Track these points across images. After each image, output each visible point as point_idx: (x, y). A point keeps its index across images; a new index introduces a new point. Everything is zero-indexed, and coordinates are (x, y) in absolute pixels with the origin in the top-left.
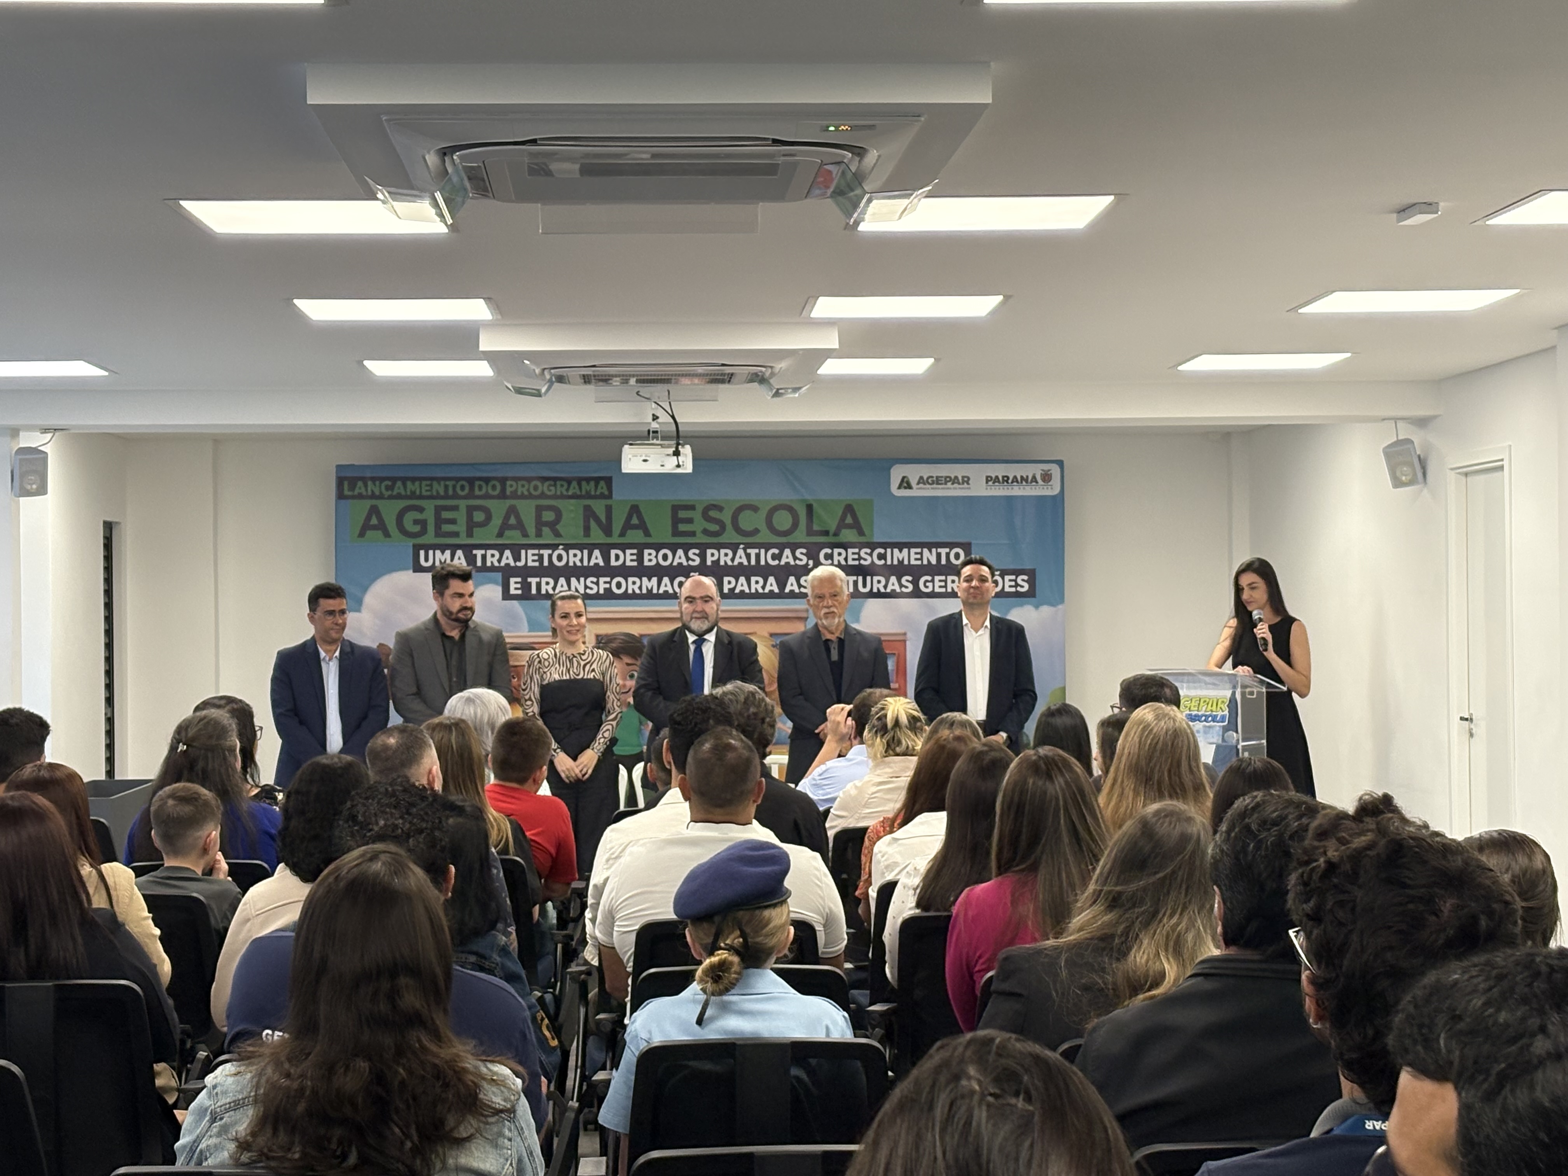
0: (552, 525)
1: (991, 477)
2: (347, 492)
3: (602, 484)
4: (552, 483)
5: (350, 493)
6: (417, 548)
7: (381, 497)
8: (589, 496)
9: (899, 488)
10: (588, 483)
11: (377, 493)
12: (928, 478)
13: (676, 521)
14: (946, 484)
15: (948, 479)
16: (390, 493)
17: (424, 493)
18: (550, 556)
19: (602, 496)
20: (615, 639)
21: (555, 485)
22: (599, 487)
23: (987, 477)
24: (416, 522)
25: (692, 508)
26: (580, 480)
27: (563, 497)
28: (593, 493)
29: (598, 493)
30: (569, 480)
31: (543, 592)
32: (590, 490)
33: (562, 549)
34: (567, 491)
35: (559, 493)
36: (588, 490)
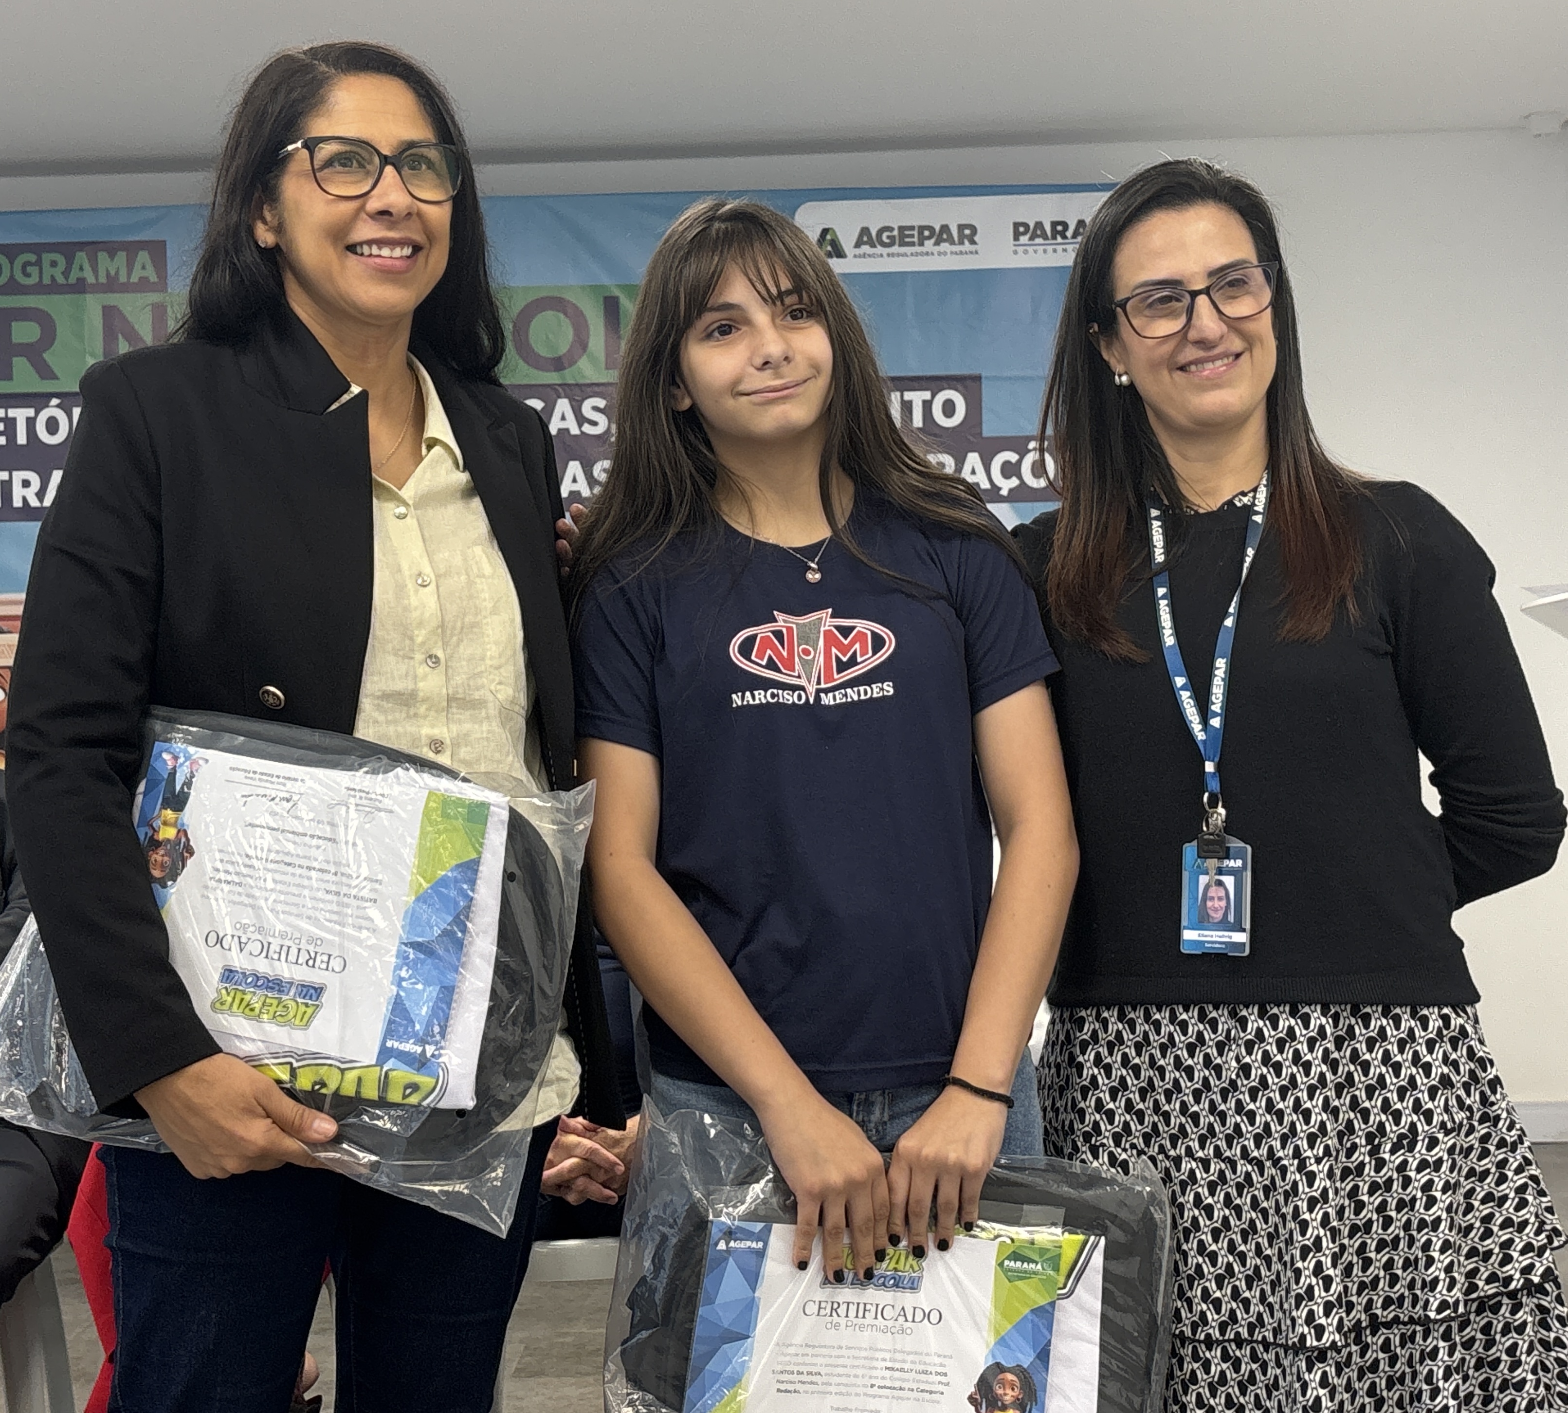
1: (1026, 226)
3: (143, 257)
4: (32, 258)
8: (112, 285)
10: (112, 256)
12: (880, 232)
14: (921, 244)
15: (925, 233)
18: (31, 423)
19: (143, 286)
21: (39, 263)
22: (137, 266)
23: (1016, 225)
26: (92, 247)
27: (54, 288)
28: (123, 279)
29: (134, 279)
30: (68, 250)
31: (17, 503)
32: (117, 273)
33: (58, 406)
34: (66, 273)
35: (47, 281)
36: (113, 273)
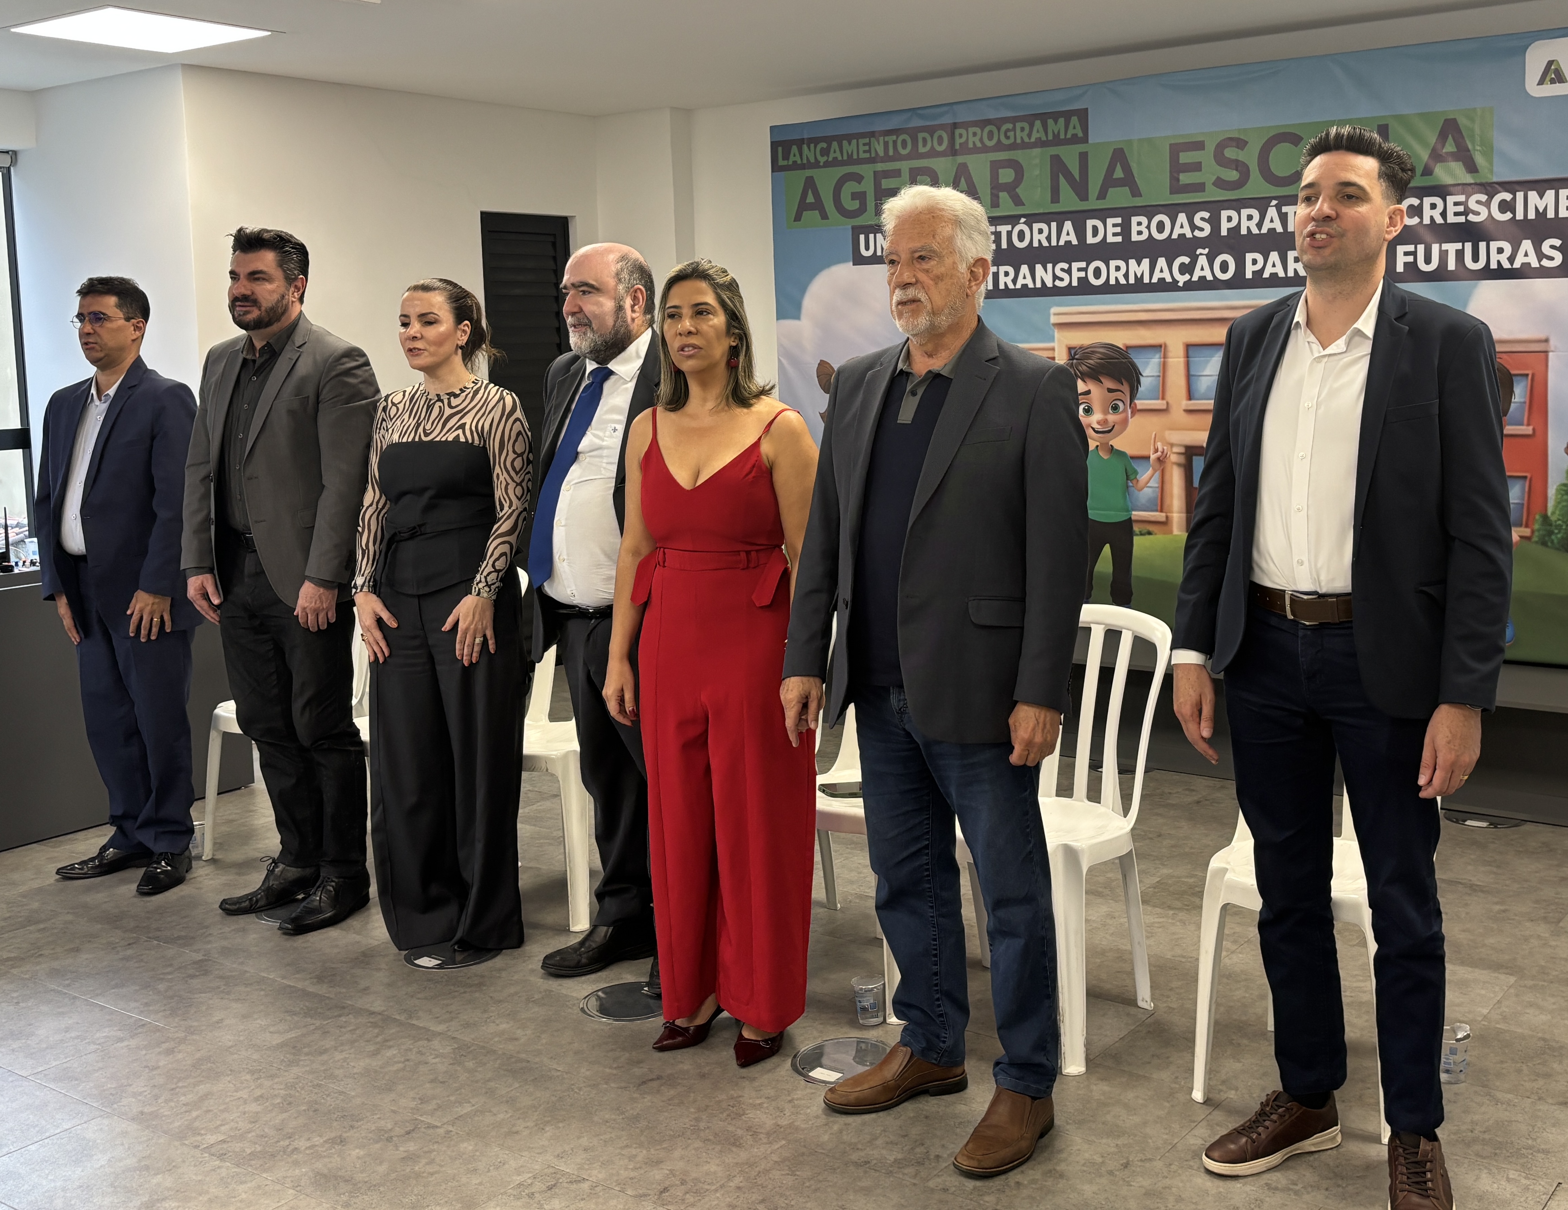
0: (1011, 189)
2: (782, 163)
3: (1074, 120)
4: (1010, 126)
5: (785, 163)
6: (857, 231)
7: (816, 165)
8: (1057, 141)
9: (1541, 82)
10: (1056, 120)
11: (812, 160)
13: (1176, 168)
16: (825, 158)
17: (863, 156)
18: (1009, 234)
19: (1075, 140)
20: (1093, 352)
21: (1014, 129)
22: (1071, 126)
24: (854, 196)
25: (1199, 146)
26: (1043, 117)
27: (1025, 146)
28: (1062, 136)
29: (1069, 136)
30: (1030, 119)
31: (1002, 287)
32: (1059, 132)
33: (1023, 223)
34: (1029, 136)
35: (1019, 141)
36: (1056, 133)
